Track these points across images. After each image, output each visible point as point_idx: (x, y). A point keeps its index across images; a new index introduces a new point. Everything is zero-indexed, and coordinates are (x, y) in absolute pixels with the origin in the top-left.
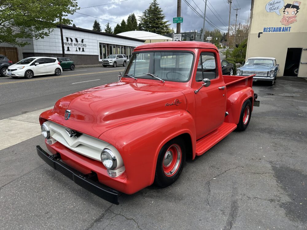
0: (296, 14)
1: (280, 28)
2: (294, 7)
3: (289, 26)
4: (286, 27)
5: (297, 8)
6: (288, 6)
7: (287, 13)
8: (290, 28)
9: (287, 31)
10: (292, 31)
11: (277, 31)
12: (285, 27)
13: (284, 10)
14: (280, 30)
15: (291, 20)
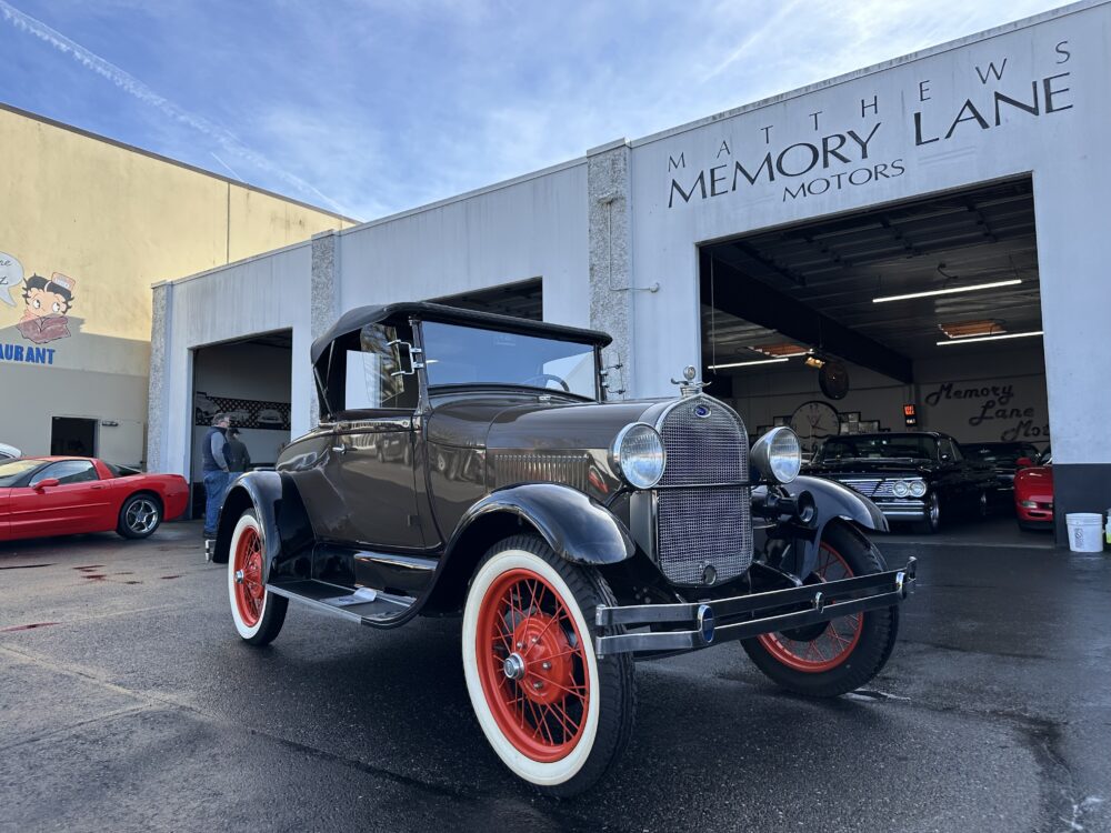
0: (64, 312)
1: (17, 347)
2: (55, 288)
3: (47, 347)
4: (38, 349)
5: (67, 295)
6: (36, 282)
7: (36, 304)
8: (51, 352)
9: (43, 362)
10: (58, 361)
11: (10, 358)
12: (34, 347)
13: (25, 292)
14: (19, 357)
15: (53, 327)
